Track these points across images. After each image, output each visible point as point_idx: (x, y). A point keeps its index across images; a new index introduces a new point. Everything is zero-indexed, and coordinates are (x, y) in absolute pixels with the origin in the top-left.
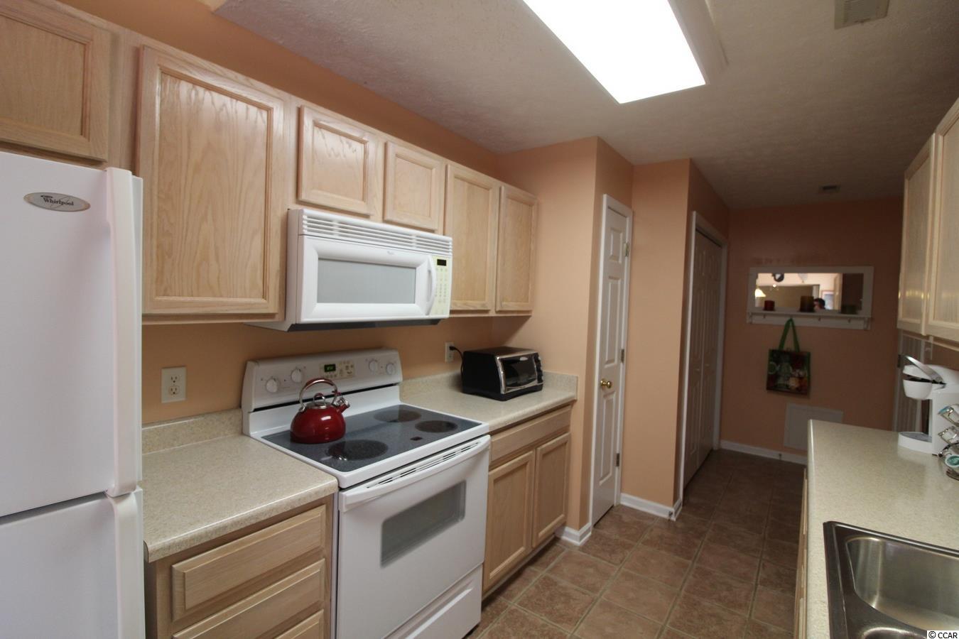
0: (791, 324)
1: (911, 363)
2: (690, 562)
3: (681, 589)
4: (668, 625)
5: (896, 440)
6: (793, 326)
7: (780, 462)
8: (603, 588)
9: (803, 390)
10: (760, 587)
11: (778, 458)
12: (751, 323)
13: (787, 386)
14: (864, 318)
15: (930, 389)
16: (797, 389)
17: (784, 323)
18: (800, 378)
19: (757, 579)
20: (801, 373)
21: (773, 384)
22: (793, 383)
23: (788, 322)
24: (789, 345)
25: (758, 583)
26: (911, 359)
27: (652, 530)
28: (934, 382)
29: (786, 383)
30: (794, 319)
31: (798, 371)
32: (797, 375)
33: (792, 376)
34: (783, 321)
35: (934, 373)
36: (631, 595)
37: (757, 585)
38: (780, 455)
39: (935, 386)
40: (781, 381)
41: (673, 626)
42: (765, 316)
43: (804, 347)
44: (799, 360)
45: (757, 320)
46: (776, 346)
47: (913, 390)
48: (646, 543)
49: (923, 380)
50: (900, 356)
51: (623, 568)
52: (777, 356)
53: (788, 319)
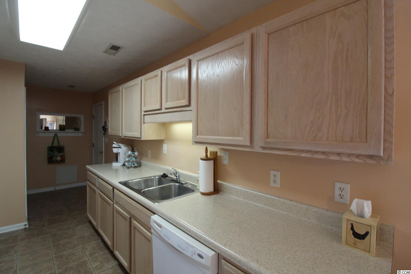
0: (56, 136)
1: (114, 144)
2: (46, 235)
3: (50, 244)
4: (54, 256)
5: (112, 164)
6: (57, 137)
7: (55, 191)
8: (15, 265)
9: (63, 161)
10: (75, 228)
11: (55, 190)
12: (38, 136)
13: (57, 160)
14: (82, 132)
15: (119, 150)
16: (61, 160)
17: (53, 136)
18: (62, 156)
19: (73, 226)
20: (62, 154)
21: (51, 160)
22: (59, 158)
23: (55, 135)
24: (56, 144)
25: (74, 227)
26: (114, 142)
27: (20, 235)
28: (119, 148)
29: (56, 159)
30: (57, 134)
31: (60, 154)
32: (60, 155)
33: (58, 156)
34: (53, 135)
35: (119, 145)
36: (31, 258)
37: (74, 228)
38: (55, 188)
39: (120, 149)
40: (54, 159)
41: (56, 254)
42: (45, 133)
43: (61, 144)
44: (60, 149)
45: (41, 135)
46: (50, 145)
47: (115, 151)
48: (21, 240)
49: (116, 148)
50: (93, 144)
51: (18, 254)
52: (51, 149)
53: (55, 134)
